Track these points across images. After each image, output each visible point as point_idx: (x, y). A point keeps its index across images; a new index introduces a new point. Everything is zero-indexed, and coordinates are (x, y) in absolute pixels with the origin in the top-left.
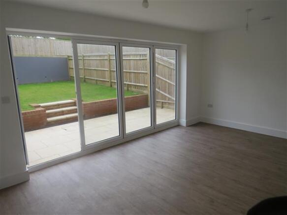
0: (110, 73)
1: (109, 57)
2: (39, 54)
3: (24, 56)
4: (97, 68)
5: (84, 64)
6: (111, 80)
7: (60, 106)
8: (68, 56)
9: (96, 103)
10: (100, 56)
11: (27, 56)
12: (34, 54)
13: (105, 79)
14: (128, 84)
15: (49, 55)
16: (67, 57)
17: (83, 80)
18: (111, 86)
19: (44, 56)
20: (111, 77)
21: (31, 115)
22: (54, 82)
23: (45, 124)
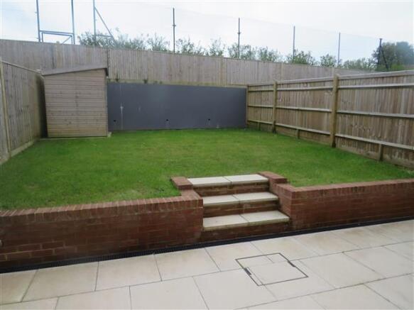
0: (336, 118)
1: (338, 85)
2: (204, 82)
3: (181, 84)
4: (304, 106)
5: (276, 99)
6: (335, 132)
7: (235, 189)
8: (248, 86)
9: (322, 192)
10: (314, 83)
11: (186, 84)
12: (195, 81)
13: (321, 129)
14: (383, 146)
15: (218, 83)
16: (246, 87)
17: (272, 127)
18: (334, 145)
19: (211, 85)
20: (335, 125)
21: (169, 210)
22: (222, 128)
23: (198, 235)
